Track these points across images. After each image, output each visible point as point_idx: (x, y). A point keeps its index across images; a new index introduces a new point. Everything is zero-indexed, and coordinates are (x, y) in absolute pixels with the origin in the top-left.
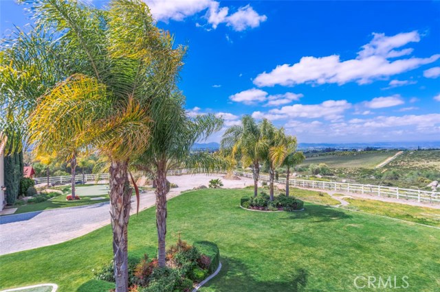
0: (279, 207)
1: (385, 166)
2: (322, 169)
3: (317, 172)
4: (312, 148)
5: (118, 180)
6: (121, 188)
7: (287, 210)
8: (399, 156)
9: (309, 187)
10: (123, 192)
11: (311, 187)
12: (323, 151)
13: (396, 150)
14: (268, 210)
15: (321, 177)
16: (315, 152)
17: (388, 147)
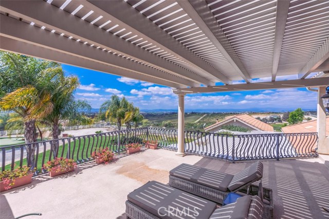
1: (199, 122)
2: (169, 124)
3: (166, 126)
4: (165, 112)
5: (30, 128)
6: (32, 132)
8: (205, 117)
10: (33, 134)
12: (171, 114)
13: (204, 114)
16: (167, 114)
17: (201, 112)
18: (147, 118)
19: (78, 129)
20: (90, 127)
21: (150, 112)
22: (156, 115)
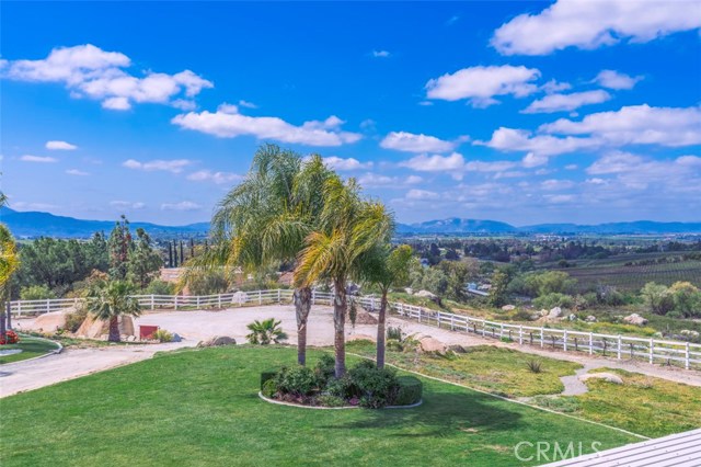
0: (351, 393)
7: (368, 406)
9: (555, 347)
11: (559, 348)
14: (318, 404)
15: (640, 320)
18: (564, 266)
19: (230, 306)
20: (275, 302)
21: (586, 238)
22: (616, 252)
